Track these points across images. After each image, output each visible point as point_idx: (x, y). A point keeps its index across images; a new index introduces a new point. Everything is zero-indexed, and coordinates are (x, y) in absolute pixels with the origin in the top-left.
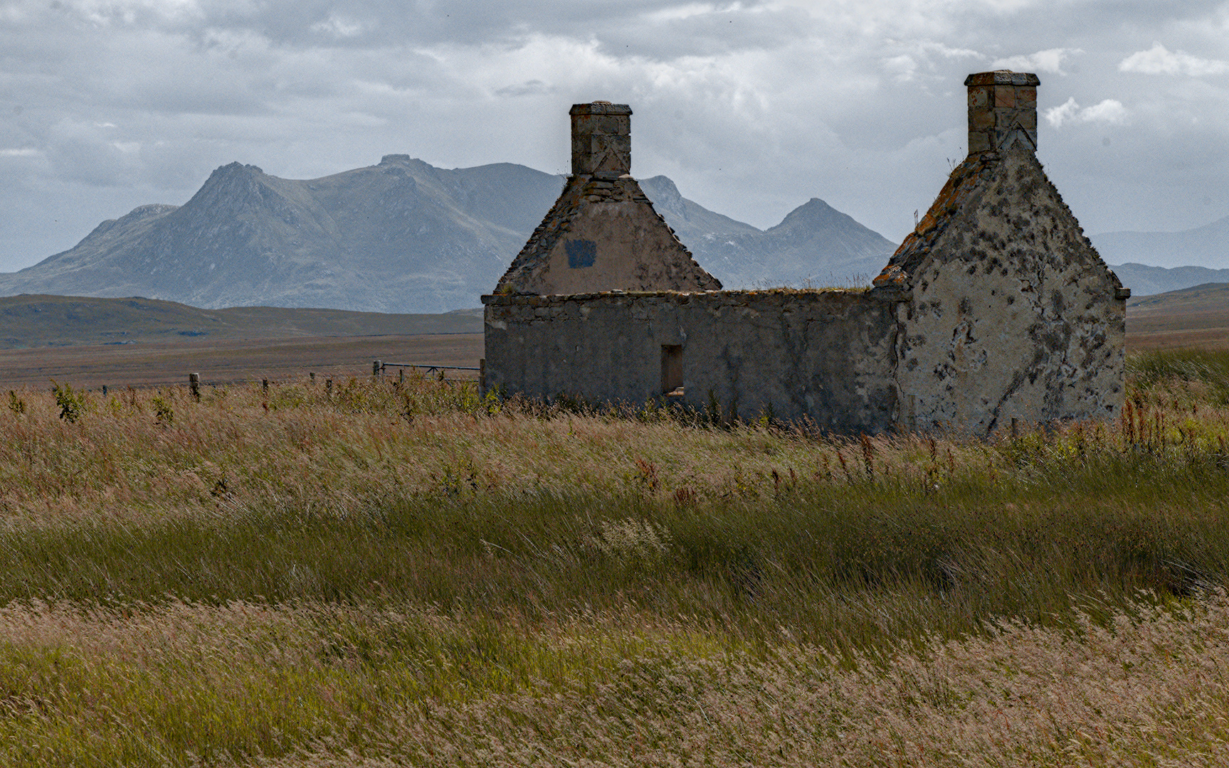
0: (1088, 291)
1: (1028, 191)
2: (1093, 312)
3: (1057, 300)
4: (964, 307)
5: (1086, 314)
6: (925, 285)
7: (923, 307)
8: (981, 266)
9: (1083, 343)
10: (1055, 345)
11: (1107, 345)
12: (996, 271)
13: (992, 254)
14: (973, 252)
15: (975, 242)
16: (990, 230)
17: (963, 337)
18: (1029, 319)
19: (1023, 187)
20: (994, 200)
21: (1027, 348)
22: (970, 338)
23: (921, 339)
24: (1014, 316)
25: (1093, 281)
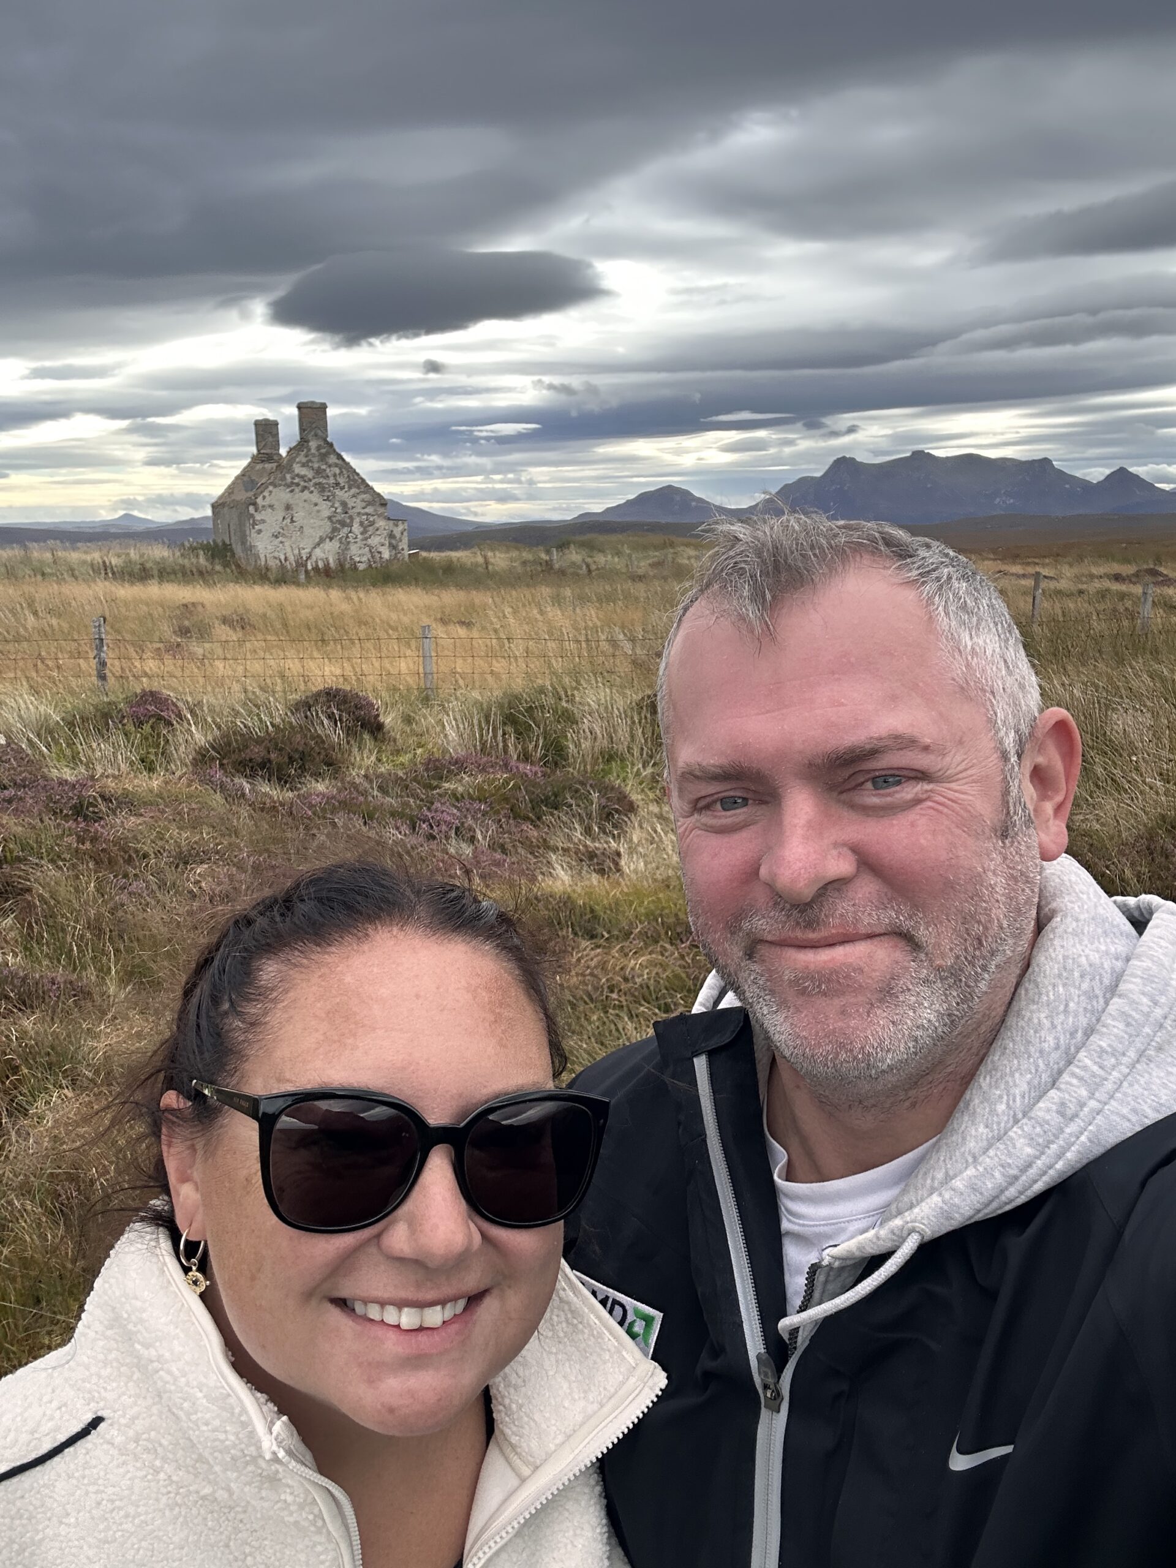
0: (363, 501)
1: (323, 457)
2: (366, 510)
3: (344, 504)
4: (288, 507)
5: (363, 511)
6: (264, 497)
7: (263, 506)
8: (297, 490)
9: (361, 524)
10: (343, 524)
11: (377, 525)
12: (306, 492)
13: (302, 483)
14: (292, 483)
15: (293, 478)
16: (303, 473)
17: (289, 520)
18: (326, 513)
19: (320, 454)
20: (304, 460)
21: (327, 527)
22: (292, 521)
23: (263, 521)
24: (318, 511)
25: (367, 497)
